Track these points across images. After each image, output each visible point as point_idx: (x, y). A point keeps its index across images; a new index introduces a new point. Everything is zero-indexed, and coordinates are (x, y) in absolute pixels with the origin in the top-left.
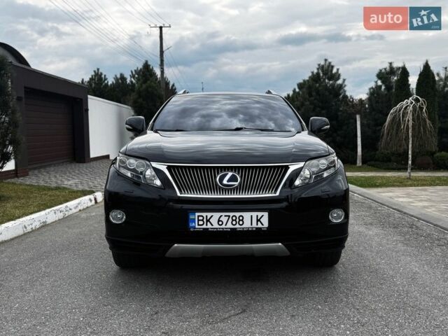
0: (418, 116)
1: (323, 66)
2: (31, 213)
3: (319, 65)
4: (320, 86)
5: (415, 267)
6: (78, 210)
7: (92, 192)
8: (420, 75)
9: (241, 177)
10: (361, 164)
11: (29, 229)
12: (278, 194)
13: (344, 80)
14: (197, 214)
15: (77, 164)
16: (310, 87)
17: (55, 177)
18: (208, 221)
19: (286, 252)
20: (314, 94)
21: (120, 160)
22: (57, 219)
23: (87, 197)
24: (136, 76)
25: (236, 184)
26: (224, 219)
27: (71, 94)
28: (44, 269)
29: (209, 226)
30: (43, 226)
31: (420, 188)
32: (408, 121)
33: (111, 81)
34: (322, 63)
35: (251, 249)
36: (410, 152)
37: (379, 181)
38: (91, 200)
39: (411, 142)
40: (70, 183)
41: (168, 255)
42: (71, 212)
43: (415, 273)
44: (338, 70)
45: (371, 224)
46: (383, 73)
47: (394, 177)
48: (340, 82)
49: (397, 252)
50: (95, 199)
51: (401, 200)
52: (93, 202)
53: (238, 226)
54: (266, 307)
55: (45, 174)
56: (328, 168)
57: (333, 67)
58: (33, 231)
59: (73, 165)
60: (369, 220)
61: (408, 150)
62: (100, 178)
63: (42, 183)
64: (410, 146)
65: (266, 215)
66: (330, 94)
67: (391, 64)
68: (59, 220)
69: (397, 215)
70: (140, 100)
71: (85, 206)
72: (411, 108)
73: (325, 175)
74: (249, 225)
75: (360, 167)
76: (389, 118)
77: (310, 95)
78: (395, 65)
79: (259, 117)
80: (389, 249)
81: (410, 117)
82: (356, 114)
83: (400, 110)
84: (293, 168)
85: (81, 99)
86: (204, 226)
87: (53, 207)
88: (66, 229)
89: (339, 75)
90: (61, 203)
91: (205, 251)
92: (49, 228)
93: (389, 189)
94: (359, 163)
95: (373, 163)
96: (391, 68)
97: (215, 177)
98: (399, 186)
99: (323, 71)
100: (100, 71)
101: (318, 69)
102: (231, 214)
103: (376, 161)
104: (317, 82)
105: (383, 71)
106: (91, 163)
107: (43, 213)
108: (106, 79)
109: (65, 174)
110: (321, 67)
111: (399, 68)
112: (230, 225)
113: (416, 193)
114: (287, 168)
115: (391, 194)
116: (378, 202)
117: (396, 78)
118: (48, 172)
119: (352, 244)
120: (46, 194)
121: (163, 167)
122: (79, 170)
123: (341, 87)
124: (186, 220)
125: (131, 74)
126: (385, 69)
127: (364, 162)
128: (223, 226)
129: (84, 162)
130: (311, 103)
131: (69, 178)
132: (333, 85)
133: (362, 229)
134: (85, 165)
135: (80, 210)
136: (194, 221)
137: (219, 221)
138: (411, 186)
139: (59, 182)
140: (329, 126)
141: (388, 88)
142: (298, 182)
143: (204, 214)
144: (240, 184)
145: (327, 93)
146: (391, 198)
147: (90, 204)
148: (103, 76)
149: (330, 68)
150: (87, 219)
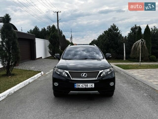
0: (143, 46)
1: (112, 26)
2: (26, 80)
3: (111, 26)
4: (111, 33)
5: (134, 96)
6: (37, 78)
7: (40, 72)
8: (145, 30)
9: (87, 74)
10: (125, 60)
11: (26, 85)
12: (96, 79)
13: (120, 31)
14: (76, 84)
15: (33, 61)
16: (108, 34)
17: (27, 66)
18: (79, 86)
19: (99, 93)
20: (109, 36)
21: (56, 70)
22: (32, 81)
23: (39, 74)
24: (49, 28)
25: (86, 76)
26: (83, 85)
27: (31, 38)
28: (35, 97)
29: (79, 87)
30: (29, 84)
31: (143, 69)
32: (140, 47)
33: (40, 30)
34: (112, 25)
35: (90, 92)
36: (140, 57)
37: (130, 67)
38: (40, 74)
39: (140, 54)
40: (32, 68)
41: (69, 94)
42: (36, 79)
43: (134, 98)
44: (118, 27)
45: (125, 83)
46: (133, 28)
47: (135, 65)
48: (118, 31)
49: (130, 92)
50: (42, 74)
51: (135, 74)
52: (41, 75)
53: (86, 87)
54: (94, 107)
55: (23, 65)
56: (110, 71)
57: (116, 26)
58: (27, 85)
59: (31, 61)
60: (124, 81)
61: (140, 56)
62: (41, 66)
63: (24, 69)
64: (140, 55)
65: (94, 84)
66: (115, 36)
67: (136, 25)
68: (33, 81)
69: (133, 79)
70: (52, 39)
71: (39, 76)
72: (140, 43)
73: (109, 73)
74: (89, 87)
75: (125, 61)
76: (133, 46)
77: (108, 36)
78: (137, 26)
79: (91, 51)
80: (128, 91)
81: (140, 46)
82: (123, 43)
83: (137, 44)
84: (100, 72)
85: (33, 40)
86: (78, 87)
87: (31, 77)
88: (36, 84)
89: (118, 29)
90: (33, 76)
91: (78, 93)
92: (31, 84)
93: (132, 70)
94: (125, 59)
95: (129, 59)
96: (136, 27)
97: (81, 74)
98: (136, 69)
99: (112, 28)
100: (37, 27)
101: (111, 27)
102: (85, 84)
103: (130, 58)
104: (110, 32)
105: (133, 27)
106: (37, 60)
107: (29, 80)
108: (39, 30)
109: (30, 65)
110: (112, 27)
111: (138, 27)
112: (84, 87)
113: (141, 71)
114: (99, 72)
115: (133, 72)
116: (128, 75)
117: (137, 30)
118: (24, 64)
119: (118, 89)
120: (27, 73)
121: (67, 72)
122: (34, 63)
123: (119, 33)
124: (74, 86)
125: (47, 27)
126: (134, 27)
127: (126, 59)
128: (83, 87)
129: (35, 60)
130: (109, 39)
131: (31, 66)
132: (116, 33)
133: (122, 85)
134: (35, 61)
135: (38, 78)
136: (76, 86)
137: (82, 86)
138: (140, 69)
139: (29, 68)
140: (111, 56)
141: (135, 34)
142: (102, 75)
143: (78, 84)
144: (87, 76)
145: (114, 36)
146: (132, 73)
147: (40, 76)
148: (38, 28)
149: (115, 27)
150: (41, 81)
